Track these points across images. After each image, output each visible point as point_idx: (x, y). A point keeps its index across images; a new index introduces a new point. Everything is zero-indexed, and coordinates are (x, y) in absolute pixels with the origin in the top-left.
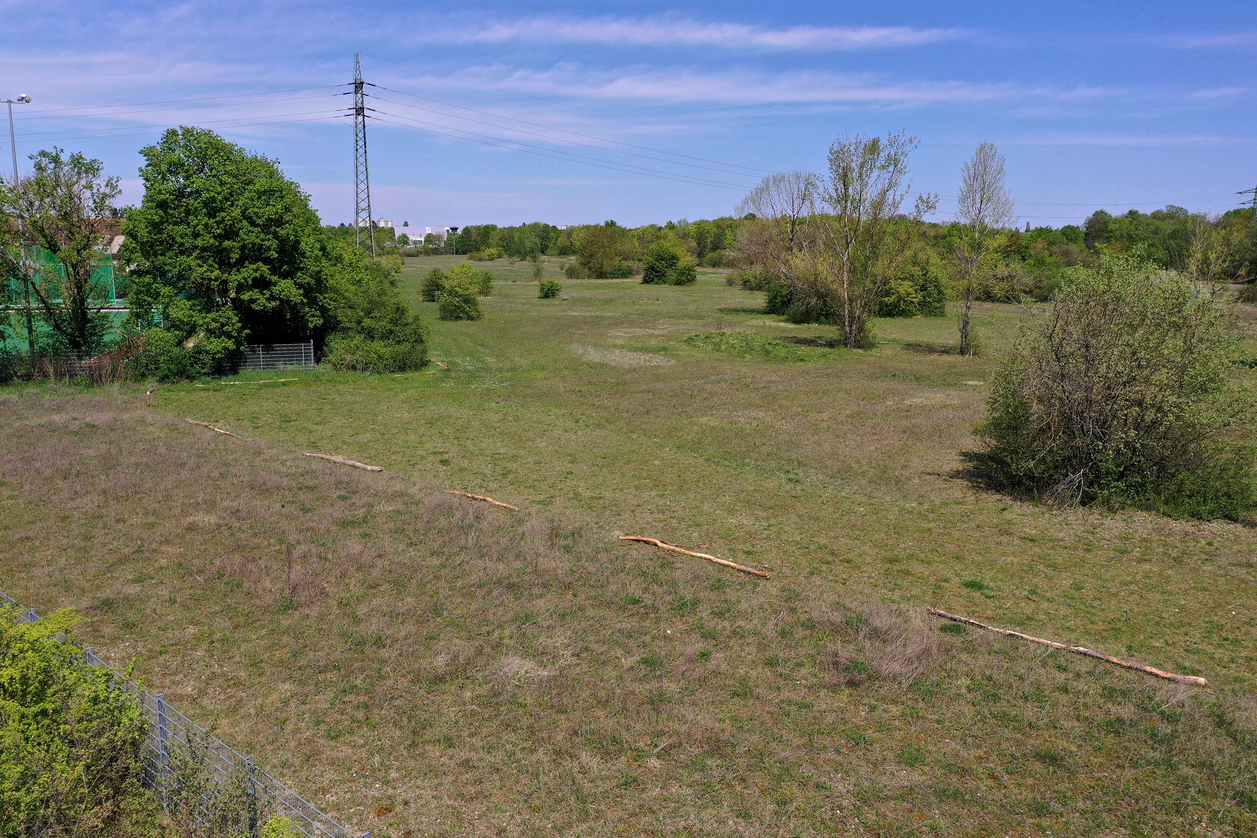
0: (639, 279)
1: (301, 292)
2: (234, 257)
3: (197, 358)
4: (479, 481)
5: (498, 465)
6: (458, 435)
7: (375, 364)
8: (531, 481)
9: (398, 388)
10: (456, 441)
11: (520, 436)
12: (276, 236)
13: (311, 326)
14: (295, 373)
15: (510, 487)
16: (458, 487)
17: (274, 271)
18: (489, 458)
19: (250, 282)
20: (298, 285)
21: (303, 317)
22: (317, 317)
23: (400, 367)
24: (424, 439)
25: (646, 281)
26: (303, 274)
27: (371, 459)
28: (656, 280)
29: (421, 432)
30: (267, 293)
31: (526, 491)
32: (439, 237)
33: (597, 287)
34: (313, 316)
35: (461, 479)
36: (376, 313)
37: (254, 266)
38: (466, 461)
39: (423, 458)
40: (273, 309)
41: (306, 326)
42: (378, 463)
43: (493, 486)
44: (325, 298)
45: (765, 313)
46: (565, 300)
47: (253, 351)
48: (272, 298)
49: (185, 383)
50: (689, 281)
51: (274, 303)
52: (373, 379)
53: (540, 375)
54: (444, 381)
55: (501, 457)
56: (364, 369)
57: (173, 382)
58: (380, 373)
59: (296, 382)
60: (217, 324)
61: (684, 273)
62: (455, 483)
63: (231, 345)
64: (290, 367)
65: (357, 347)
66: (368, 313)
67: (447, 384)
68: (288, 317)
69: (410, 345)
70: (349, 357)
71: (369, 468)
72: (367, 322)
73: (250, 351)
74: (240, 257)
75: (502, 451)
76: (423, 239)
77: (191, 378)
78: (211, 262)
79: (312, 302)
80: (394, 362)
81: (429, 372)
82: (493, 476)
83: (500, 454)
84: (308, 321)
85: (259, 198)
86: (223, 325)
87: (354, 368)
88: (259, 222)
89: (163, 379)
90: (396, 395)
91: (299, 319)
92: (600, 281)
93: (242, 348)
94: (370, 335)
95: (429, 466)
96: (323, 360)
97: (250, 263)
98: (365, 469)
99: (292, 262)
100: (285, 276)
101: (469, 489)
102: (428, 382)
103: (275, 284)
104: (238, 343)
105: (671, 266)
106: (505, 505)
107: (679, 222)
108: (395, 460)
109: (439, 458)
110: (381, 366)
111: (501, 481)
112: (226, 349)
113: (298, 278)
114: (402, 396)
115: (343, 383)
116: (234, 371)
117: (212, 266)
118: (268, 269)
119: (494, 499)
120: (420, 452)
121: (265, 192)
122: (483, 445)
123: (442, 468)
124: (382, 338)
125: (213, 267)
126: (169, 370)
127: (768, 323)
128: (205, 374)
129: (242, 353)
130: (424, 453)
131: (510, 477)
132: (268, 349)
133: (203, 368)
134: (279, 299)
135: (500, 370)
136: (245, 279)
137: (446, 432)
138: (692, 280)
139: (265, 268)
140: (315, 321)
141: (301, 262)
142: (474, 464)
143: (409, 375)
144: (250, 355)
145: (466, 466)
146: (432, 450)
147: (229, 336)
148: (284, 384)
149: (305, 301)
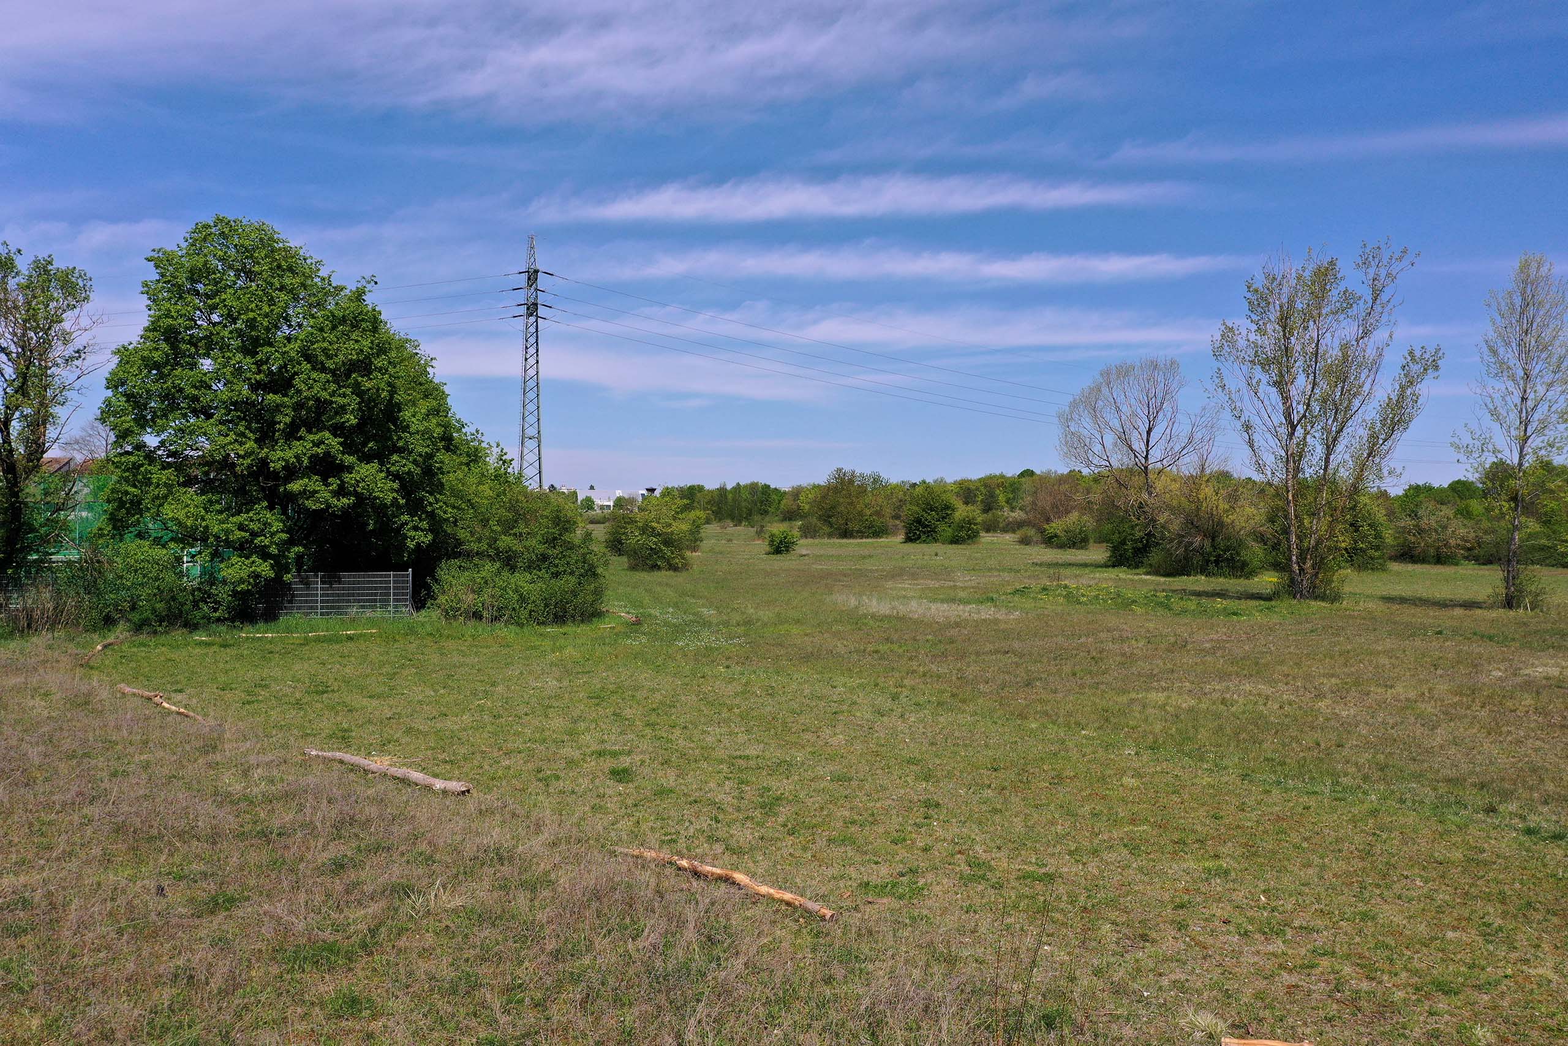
0: (901, 537)
1: (396, 486)
2: (284, 419)
3: (206, 592)
4: (704, 823)
5: (747, 783)
6: (653, 718)
7: (514, 609)
8: (839, 824)
9: (547, 644)
10: (648, 731)
11: (784, 724)
12: (358, 391)
13: (411, 545)
14: (372, 622)
15: (790, 840)
16: (653, 839)
17: (349, 447)
18: (724, 767)
19: (306, 462)
20: (393, 475)
21: (398, 530)
22: (422, 530)
23: (556, 616)
24: (582, 726)
25: (909, 539)
26: (403, 458)
27: (452, 765)
28: (923, 537)
29: (576, 713)
30: (334, 483)
31: (837, 852)
32: (632, 501)
33: (841, 546)
34: (416, 528)
35: (660, 817)
36: (521, 528)
37: (316, 437)
38: (672, 774)
39: (571, 763)
40: (345, 511)
41: (402, 546)
42: (467, 775)
43: (744, 835)
44: (437, 501)
45: (1107, 566)
46: (805, 555)
47: (307, 583)
48: (341, 492)
49: (178, 634)
50: (969, 537)
51: (345, 501)
52: (506, 631)
53: (795, 630)
54: (629, 637)
55: (752, 763)
56: (495, 619)
57: (155, 632)
58: (521, 625)
59: (372, 635)
60: (243, 534)
61: (963, 527)
62: (645, 827)
63: (265, 569)
64: (369, 613)
65: (486, 582)
66: (508, 526)
67: (634, 640)
68: (371, 527)
69: (573, 580)
70: (470, 598)
71: (439, 784)
72: (505, 542)
73: (301, 582)
74: (293, 422)
75: (752, 751)
76: (611, 504)
77: (192, 626)
78: (242, 429)
79: (415, 507)
80: (546, 606)
81: (605, 625)
82: (739, 810)
83: (747, 758)
84: (405, 537)
85: (334, 328)
86: (254, 534)
87: (477, 616)
88: (330, 364)
89: (138, 628)
90: (544, 654)
91: (390, 533)
92: (845, 541)
93: (287, 577)
94: (509, 561)
95: (584, 783)
96: (428, 604)
97: (310, 431)
98: (428, 788)
99: (383, 437)
100: (367, 458)
101: (682, 844)
102: (602, 638)
103: (350, 469)
104: (280, 567)
105: (944, 518)
106: (788, 896)
107: (935, 482)
108: (509, 768)
109: (608, 764)
110: (524, 614)
111: (761, 825)
112: (257, 576)
113: (393, 464)
114: (553, 657)
115: (453, 638)
116: (270, 616)
117: (243, 435)
118: (341, 444)
119: (753, 876)
120: (567, 751)
121: (343, 320)
122: (709, 739)
123: (614, 788)
124: (529, 568)
125: (246, 437)
126: (154, 610)
127: (1122, 576)
128: (218, 620)
129: (288, 586)
130: (576, 754)
131: (784, 812)
132: (331, 579)
133: (215, 610)
134: (356, 494)
135: (726, 624)
136: (297, 457)
137: (628, 712)
138: (975, 536)
139: (334, 443)
140: (418, 536)
141: (400, 438)
142: (689, 779)
143: (569, 628)
144: (301, 589)
145: (672, 784)
146: (595, 747)
147: (265, 555)
148: (350, 638)
149: (402, 501)
